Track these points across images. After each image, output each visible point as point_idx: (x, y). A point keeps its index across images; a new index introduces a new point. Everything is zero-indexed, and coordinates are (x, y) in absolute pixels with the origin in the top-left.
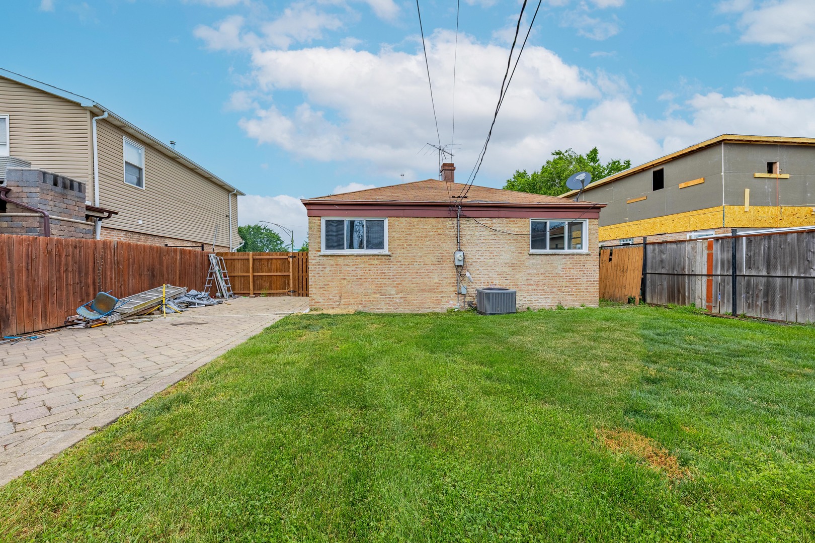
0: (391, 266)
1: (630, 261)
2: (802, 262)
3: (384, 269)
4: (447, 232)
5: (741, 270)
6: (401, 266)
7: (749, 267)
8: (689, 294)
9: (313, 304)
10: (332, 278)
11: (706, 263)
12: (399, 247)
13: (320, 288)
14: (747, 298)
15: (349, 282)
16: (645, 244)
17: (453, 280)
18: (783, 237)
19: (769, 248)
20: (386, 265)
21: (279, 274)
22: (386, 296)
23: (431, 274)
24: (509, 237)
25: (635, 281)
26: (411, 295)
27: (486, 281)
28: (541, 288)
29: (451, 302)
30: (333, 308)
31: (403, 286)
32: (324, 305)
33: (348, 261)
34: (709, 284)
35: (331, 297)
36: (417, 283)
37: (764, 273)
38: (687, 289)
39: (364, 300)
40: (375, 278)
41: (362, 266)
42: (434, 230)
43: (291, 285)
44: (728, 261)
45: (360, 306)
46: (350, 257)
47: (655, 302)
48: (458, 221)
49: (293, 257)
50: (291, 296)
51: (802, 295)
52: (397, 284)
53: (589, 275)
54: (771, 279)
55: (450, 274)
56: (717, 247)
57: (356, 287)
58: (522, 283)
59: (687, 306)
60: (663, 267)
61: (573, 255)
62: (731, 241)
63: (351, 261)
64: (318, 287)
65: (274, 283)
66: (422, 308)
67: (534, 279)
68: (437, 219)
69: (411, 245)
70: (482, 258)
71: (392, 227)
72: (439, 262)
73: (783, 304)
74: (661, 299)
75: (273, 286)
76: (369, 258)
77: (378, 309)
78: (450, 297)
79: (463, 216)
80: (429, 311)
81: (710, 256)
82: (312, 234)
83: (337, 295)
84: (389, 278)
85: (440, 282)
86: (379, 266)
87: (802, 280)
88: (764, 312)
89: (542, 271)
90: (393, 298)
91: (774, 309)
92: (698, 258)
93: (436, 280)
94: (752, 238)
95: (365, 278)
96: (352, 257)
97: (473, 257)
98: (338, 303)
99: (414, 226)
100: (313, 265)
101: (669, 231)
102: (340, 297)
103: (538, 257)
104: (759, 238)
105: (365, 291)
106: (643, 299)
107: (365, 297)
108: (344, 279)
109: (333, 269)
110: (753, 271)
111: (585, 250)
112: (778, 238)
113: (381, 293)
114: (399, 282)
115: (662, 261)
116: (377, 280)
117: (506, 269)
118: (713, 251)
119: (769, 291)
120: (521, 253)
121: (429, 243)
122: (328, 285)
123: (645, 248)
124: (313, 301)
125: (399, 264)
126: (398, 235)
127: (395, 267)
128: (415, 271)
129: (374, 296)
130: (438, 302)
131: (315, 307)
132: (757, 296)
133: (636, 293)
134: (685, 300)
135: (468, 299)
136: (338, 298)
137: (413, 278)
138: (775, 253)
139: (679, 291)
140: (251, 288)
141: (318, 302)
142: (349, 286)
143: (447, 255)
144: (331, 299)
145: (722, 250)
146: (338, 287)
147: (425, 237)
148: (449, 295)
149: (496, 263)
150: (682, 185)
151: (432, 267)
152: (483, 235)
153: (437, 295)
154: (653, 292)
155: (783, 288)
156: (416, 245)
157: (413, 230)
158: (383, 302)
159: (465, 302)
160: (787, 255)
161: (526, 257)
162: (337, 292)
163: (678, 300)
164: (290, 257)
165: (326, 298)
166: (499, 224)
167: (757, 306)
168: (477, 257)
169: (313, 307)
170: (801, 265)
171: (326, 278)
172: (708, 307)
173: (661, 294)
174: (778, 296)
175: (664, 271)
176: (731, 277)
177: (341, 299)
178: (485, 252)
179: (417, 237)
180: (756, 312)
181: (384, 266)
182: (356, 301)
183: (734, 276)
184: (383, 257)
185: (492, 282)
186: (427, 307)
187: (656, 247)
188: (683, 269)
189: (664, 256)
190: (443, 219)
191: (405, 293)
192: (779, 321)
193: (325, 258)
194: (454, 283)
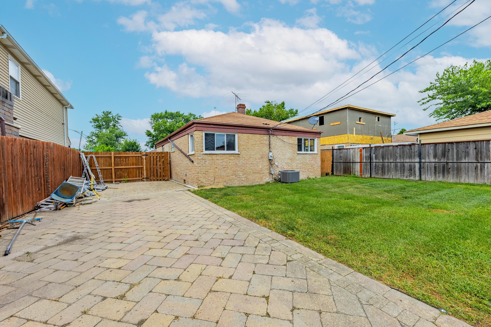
0: (240, 160)
1: (326, 157)
2: (394, 157)
3: (236, 162)
4: (265, 142)
5: (373, 160)
6: (245, 160)
7: (376, 159)
8: (353, 170)
9: (200, 183)
10: (210, 167)
11: (359, 158)
12: (244, 149)
13: (204, 173)
14: (375, 171)
15: (219, 169)
16: (333, 149)
17: (268, 167)
18: (388, 148)
19: (383, 151)
20: (237, 159)
21: (135, 167)
22: (238, 177)
23: (258, 164)
24: (289, 145)
25: (329, 165)
26: (250, 175)
27: (281, 167)
28: (301, 170)
29: (267, 178)
30: (211, 185)
31: (246, 171)
32: (206, 183)
33: (218, 157)
34: (361, 166)
35: (209, 179)
36: (252, 169)
37: (382, 161)
38: (352, 168)
39: (227, 179)
40: (232, 167)
41: (226, 160)
42: (259, 141)
43: (145, 174)
44: (368, 157)
45: (225, 183)
46: (219, 155)
47: (338, 174)
48: (270, 136)
49: (146, 155)
50: (144, 181)
51: (395, 169)
52: (243, 170)
53: (318, 163)
54: (383, 163)
55: (267, 163)
56: (364, 151)
57: (223, 172)
58: (295, 168)
59: (352, 175)
60: (341, 159)
61: (312, 154)
62: (369, 149)
63: (220, 157)
64: (202, 173)
65: (131, 173)
66: (254, 182)
67: (299, 165)
68: (260, 135)
69: (249, 149)
70: (279, 156)
71: (240, 138)
72: (261, 157)
73: (388, 173)
74: (340, 173)
75: (130, 175)
76: (229, 155)
77: (234, 184)
78: (267, 176)
79: (272, 134)
80: (258, 183)
81: (361, 155)
82: (198, 141)
83: (212, 177)
84: (239, 167)
85: (262, 168)
86: (234, 160)
87: (394, 163)
88: (382, 176)
89: (302, 162)
90: (241, 177)
91: (385, 174)
92: (356, 156)
93: (261, 167)
94: (377, 148)
95: (227, 167)
96: (220, 155)
97: (276, 155)
98: (213, 182)
99: (250, 138)
100: (199, 160)
101: (327, 144)
102: (215, 178)
103: (300, 155)
104: (379, 148)
105: (227, 174)
106: (333, 174)
107: (227, 177)
108: (217, 168)
109: (210, 162)
110: (377, 160)
111: (316, 152)
112: (386, 148)
113: (235, 175)
114: (244, 169)
115: (341, 157)
116: (233, 168)
117: (289, 161)
118: (362, 153)
119: (383, 168)
120: (294, 153)
121: (257, 148)
122: (208, 171)
123: (333, 151)
124: (200, 182)
125: (244, 159)
126: (243, 143)
127: (242, 160)
128: (251, 162)
129: (232, 177)
130: (261, 178)
131: (201, 185)
132: (379, 170)
133: (329, 171)
134: (351, 173)
135: (274, 176)
136: (213, 179)
137: (250, 166)
138: (385, 154)
139: (348, 169)
140: (113, 177)
141: (202, 182)
142: (219, 172)
143: (265, 154)
144: (209, 180)
145: (366, 153)
146: (213, 173)
147: (255, 144)
148: (266, 175)
149: (285, 158)
150: (332, 124)
151: (259, 160)
152: (279, 144)
153: (261, 175)
154: (337, 170)
155: (388, 166)
156: (251, 149)
157: (250, 141)
158: (236, 180)
159: (272, 178)
160: (389, 154)
161: (296, 155)
162: (212, 175)
163: (348, 173)
164: (143, 155)
165: (207, 179)
166: (286, 139)
167: (379, 173)
168: (277, 155)
169: (200, 185)
170: (394, 158)
171: (207, 167)
172: (360, 175)
173: (340, 171)
174: (386, 169)
175: (341, 161)
176: (369, 163)
177: (215, 180)
178: (280, 152)
179: (252, 144)
180: (379, 176)
181: (237, 160)
182: (223, 180)
183: (370, 162)
184: (236, 155)
185: (283, 168)
186: (256, 181)
187: (338, 151)
188: (350, 160)
189: (342, 155)
190: (263, 135)
191: (246, 175)
192: (387, 179)
193: (206, 156)
194: (268, 168)
